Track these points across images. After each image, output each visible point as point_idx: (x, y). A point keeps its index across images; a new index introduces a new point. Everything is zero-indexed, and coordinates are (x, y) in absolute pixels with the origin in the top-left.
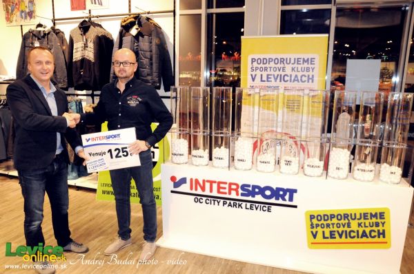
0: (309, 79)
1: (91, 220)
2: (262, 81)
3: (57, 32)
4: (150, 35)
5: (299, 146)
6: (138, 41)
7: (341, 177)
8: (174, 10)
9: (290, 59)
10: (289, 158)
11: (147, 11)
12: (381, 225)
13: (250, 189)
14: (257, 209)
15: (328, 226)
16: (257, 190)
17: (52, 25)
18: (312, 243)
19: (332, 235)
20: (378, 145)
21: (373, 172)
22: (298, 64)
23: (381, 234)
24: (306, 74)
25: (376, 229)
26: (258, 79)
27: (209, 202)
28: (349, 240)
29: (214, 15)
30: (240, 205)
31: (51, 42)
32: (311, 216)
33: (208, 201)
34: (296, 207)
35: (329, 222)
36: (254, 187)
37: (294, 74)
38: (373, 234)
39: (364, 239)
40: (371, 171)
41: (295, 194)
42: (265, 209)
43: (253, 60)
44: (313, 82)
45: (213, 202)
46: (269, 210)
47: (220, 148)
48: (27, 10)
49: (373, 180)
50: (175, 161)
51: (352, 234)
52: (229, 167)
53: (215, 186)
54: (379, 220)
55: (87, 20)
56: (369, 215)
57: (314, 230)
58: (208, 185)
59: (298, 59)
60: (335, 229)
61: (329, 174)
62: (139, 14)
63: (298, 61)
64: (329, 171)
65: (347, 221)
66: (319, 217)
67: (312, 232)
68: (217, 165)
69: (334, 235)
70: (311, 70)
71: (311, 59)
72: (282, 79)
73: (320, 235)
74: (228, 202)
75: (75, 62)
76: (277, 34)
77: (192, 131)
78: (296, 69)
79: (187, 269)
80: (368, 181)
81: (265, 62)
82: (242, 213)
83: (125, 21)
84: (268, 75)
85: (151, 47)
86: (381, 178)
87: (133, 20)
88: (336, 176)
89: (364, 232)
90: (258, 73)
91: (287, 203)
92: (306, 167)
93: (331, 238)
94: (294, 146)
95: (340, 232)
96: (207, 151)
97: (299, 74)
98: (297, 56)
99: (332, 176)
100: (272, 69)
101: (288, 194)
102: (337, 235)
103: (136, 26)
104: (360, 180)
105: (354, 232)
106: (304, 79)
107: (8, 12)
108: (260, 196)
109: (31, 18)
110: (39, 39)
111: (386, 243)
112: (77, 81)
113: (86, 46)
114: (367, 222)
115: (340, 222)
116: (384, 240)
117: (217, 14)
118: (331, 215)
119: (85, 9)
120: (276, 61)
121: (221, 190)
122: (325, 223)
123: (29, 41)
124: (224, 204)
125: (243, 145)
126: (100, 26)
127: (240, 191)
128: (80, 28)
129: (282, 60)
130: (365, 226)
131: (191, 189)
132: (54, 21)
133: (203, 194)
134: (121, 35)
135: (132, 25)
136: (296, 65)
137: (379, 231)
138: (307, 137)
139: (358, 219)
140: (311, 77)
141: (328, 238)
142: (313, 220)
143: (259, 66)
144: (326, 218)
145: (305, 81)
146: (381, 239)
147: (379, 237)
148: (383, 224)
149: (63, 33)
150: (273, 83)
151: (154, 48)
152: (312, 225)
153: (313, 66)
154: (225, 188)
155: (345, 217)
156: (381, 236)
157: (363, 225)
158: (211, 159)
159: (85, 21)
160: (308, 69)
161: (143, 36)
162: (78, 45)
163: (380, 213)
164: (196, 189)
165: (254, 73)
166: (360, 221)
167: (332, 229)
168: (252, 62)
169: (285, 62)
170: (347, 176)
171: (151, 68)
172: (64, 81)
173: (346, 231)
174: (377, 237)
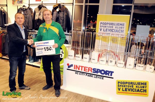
0: (122, 31)
1: (37, 78)
2: (104, 31)
3: (30, 9)
4: (63, 12)
5: (116, 56)
6: (59, 14)
7: (131, 68)
8: (73, 3)
9: (115, 23)
10: (111, 60)
11: (63, 3)
12: (145, 87)
13: (96, 70)
14: (98, 78)
15: (125, 86)
18: (118, 92)
19: (126, 90)
20: (146, 57)
21: (143, 67)
22: (118, 25)
23: (145, 91)
24: (121, 29)
25: (143, 89)
26: (102, 30)
28: (132, 92)
29: (88, 6)
30: (92, 76)
31: (28, 12)
32: (118, 82)
33: (80, 74)
34: (113, 78)
35: (125, 85)
36: (98, 70)
37: (116, 29)
39: (138, 92)
41: (113, 73)
42: (101, 78)
44: (123, 32)
45: (82, 74)
46: (103, 79)
47: (86, 54)
48: (20, 1)
49: (143, 70)
50: (69, 58)
51: (134, 90)
52: (89, 62)
53: (83, 68)
54: (144, 86)
55: (41, 5)
56: (140, 83)
57: (119, 87)
58: (80, 68)
60: (127, 88)
61: (126, 67)
62: (60, 4)
63: (118, 24)
64: (126, 66)
65: (132, 85)
66: (121, 83)
67: (118, 88)
68: (84, 61)
71: (123, 24)
72: (112, 30)
73: (121, 90)
74: (88, 74)
75: (36, 20)
76: (111, 14)
77: (76, 48)
78: (117, 27)
79: (70, 98)
80: (141, 70)
81: (105, 24)
82: (93, 79)
83: (55, 6)
84: (106, 29)
85: (63, 16)
86: (146, 70)
88: (129, 68)
89: (138, 89)
90: (103, 28)
91: (110, 76)
92: (118, 63)
93: (126, 91)
94: (114, 56)
95: (129, 89)
96: (81, 55)
97: (118, 29)
99: (128, 68)
100: (108, 27)
101: (110, 73)
102: (128, 90)
103: (59, 8)
104: (138, 70)
105: (134, 89)
106: (120, 31)
107: (13, 1)
108: (100, 73)
109: (21, 3)
110: (23, 11)
111: (146, 94)
112: (36, 27)
113: (40, 14)
114: (140, 86)
115: (129, 85)
116: (146, 93)
117: (89, 5)
118: (126, 82)
119: (41, 1)
120: (110, 24)
122: (124, 85)
123: (20, 11)
124: (86, 75)
125: (95, 54)
126: (46, 7)
127: (92, 71)
128: (38, 8)
129: (112, 24)
130: (139, 88)
131: (74, 69)
132: (29, 5)
133: (79, 71)
134: (53, 11)
136: (117, 26)
137: (144, 89)
138: (119, 53)
139: (136, 85)
140: (122, 30)
141: (124, 91)
143: (103, 25)
144: (124, 83)
145: (120, 32)
146: (145, 93)
147: (144, 92)
148: (146, 87)
149: (32, 9)
150: (108, 32)
151: (65, 16)
152: (118, 85)
153: (123, 27)
154: (87, 69)
155: (131, 83)
156: (145, 92)
157: (138, 87)
158: (82, 58)
159: (40, 5)
160: (121, 28)
161: (61, 12)
162: (37, 14)
163: (145, 83)
164: (76, 69)
165: (101, 28)
166: (137, 85)
167: (126, 88)
168: (101, 24)
169: (113, 24)
170: (133, 68)
171: (63, 24)
172: (31, 27)
173: (131, 89)
174: (143, 92)
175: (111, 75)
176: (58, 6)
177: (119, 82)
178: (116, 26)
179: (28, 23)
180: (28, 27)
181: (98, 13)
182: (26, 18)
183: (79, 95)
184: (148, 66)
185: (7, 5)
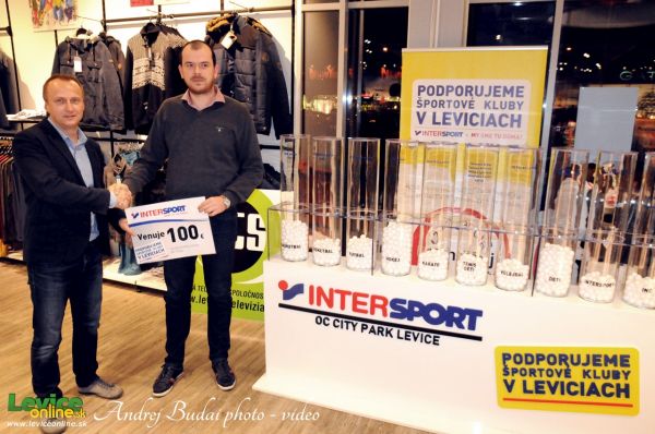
0: (513, 121)
2: (434, 123)
3: (109, 42)
4: (252, 48)
6: (234, 58)
7: (558, 293)
8: (294, 5)
9: (482, 87)
10: (470, 259)
11: (249, 7)
12: (622, 376)
13: (406, 306)
14: (415, 339)
15: (532, 372)
16: (416, 309)
17: (101, 29)
18: (505, 399)
19: (539, 388)
20: (622, 243)
21: (613, 287)
22: (495, 95)
23: (623, 391)
24: (509, 112)
25: (614, 382)
26: (428, 119)
27: (339, 324)
28: (567, 397)
29: (362, 12)
30: (388, 332)
31: (99, 57)
32: (504, 355)
33: (337, 324)
34: (479, 339)
35: (534, 366)
36: (413, 304)
37: (488, 113)
38: (608, 390)
39: (593, 398)
40: (610, 285)
41: (478, 319)
42: (428, 339)
43: (421, 89)
44: (519, 126)
46: (435, 342)
47: (359, 237)
48: (64, 6)
49: (612, 301)
50: (287, 257)
51: (573, 389)
52: (373, 269)
53: (349, 300)
54: (619, 368)
55: (154, 21)
56: (602, 359)
57: (509, 379)
58: (337, 298)
59: (496, 87)
60: (545, 378)
61: (538, 287)
62: (235, 14)
63: (495, 91)
64: (537, 281)
65: (564, 367)
66: (518, 358)
67: (505, 381)
68: (353, 266)
69: (543, 387)
70: (517, 106)
71: (518, 87)
72: (469, 120)
73: (518, 387)
74: (370, 325)
75: (137, 89)
76: (462, 46)
77: (314, 209)
78: (491, 105)
80: (604, 302)
81: (440, 92)
82: (392, 345)
83: (213, 25)
84: (445, 114)
85: (253, 67)
86: (626, 298)
88: (549, 292)
89: (593, 385)
90: (429, 110)
91: (466, 331)
92: (499, 274)
93: (537, 392)
95: (553, 384)
96: (339, 241)
97: (497, 113)
98: (495, 83)
99: (543, 290)
100: (452, 104)
101: (467, 317)
102: (546, 388)
103: (230, 34)
104: (589, 299)
105: (576, 384)
106: (504, 121)
107: (35, 8)
108: (421, 319)
109: (70, 18)
110: (80, 53)
111: (631, 406)
113: (152, 64)
114: (599, 371)
115: (553, 367)
116: (627, 401)
117: (367, 11)
118: (538, 355)
119: (152, 3)
120: (459, 90)
121: (359, 307)
122: (528, 367)
123: (67, 55)
124: (363, 329)
125: (397, 235)
126: (175, 32)
127: (390, 310)
128: (143, 35)
129: (469, 90)
130: (595, 377)
131: (311, 302)
132: (104, 23)
133: (330, 310)
135: (223, 30)
136: (491, 98)
137: (618, 385)
139: (584, 364)
140: (516, 118)
141: (531, 392)
142: (508, 363)
143: (431, 99)
144: (529, 359)
145: (506, 125)
146: (622, 399)
147: (618, 396)
148: (627, 374)
149: (118, 42)
150: (453, 128)
151: (259, 68)
152: (505, 369)
153: (519, 100)
154: (364, 304)
155: (561, 360)
156: (623, 394)
157: (591, 374)
158: (344, 253)
159: (150, 24)
160: (512, 105)
161: (241, 50)
162: (140, 63)
163: (622, 357)
164: (319, 304)
165: (421, 111)
166: (586, 368)
167: (538, 378)
168: (420, 92)
169: (473, 92)
170: (569, 291)
171: (254, 102)
172: (119, 120)
173: (562, 383)
174: (615, 396)
175: (472, 326)
176: (226, 22)
177: (506, 357)
178: (488, 99)
179: (105, 106)
180: (106, 124)
181: (405, 47)
182: (96, 81)
183: (336, 416)
184: (635, 279)
185: (9, 30)
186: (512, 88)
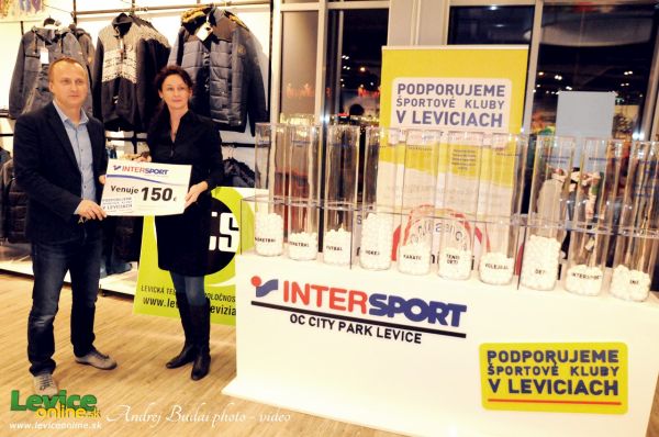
0: (493, 120)
1: (119, 347)
2: (414, 122)
3: (79, 34)
4: (229, 40)
5: (473, 231)
6: (210, 50)
7: (545, 287)
9: (463, 86)
10: (454, 252)
12: (610, 372)
13: (386, 302)
14: (396, 337)
15: (519, 370)
16: (397, 305)
17: (72, 22)
18: (491, 400)
19: (525, 388)
20: (609, 232)
21: (600, 280)
22: (476, 94)
23: (611, 388)
24: (489, 111)
25: (602, 379)
26: (409, 117)
27: (315, 322)
28: (554, 396)
29: (342, 14)
30: (367, 330)
31: (68, 49)
32: (489, 352)
33: (313, 322)
34: (463, 336)
35: (520, 364)
36: (393, 299)
37: (468, 112)
38: (597, 388)
39: (581, 396)
40: (597, 277)
41: (462, 314)
42: (410, 337)
43: (401, 87)
44: (500, 125)
46: (417, 340)
47: (337, 230)
49: (599, 294)
50: (260, 252)
51: (560, 387)
52: (351, 264)
53: (326, 296)
54: (607, 364)
55: (127, 14)
56: (590, 355)
58: (313, 294)
59: (476, 86)
60: (531, 376)
61: (523, 281)
62: (212, 5)
63: (476, 90)
64: (523, 275)
65: (551, 364)
66: (504, 355)
67: (490, 381)
68: (330, 260)
69: (529, 386)
70: (497, 105)
71: (499, 87)
72: (449, 119)
73: (503, 387)
74: (348, 323)
75: (107, 83)
76: (443, 44)
77: (290, 201)
78: (472, 103)
80: (591, 295)
81: (421, 90)
83: (188, 16)
84: (425, 113)
85: (229, 59)
86: (613, 291)
87: (202, 13)
88: (535, 286)
89: (581, 383)
90: (409, 109)
91: (449, 328)
92: (483, 267)
93: (524, 391)
94: (464, 231)
95: (539, 383)
96: (316, 235)
97: (478, 113)
98: (475, 82)
99: (529, 284)
100: (432, 102)
101: (451, 312)
102: (533, 387)
103: (207, 25)
104: (576, 292)
105: (563, 383)
106: (485, 120)
108: (402, 315)
109: (37, 9)
110: (47, 43)
111: (619, 404)
112: (108, 115)
113: (123, 56)
114: (587, 367)
115: (540, 365)
116: (615, 399)
117: (347, 12)
118: (524, 352)
120: (440, 89)
121: (337, 303)
122: (514, 365)
123: (32, 46)
124: (340, 327)
126: (149, 25)
127: (369, 306)
128: (115, 26)
129: (449, 89)
130: (583, 374)
131: (286, 299)
132: (75, 15)
134: (182, 40)
135: (200, 21)
136: (472, 97)
137: (607, 382)
138: (486, 216)
139: (572, 361)
140: (497, 117)
141: (517, 392)
142: (493, 360)
143: (411, 97)
144: (515, 356)
145: (487, 124)
146: (611, 397)
147: (607, 393)
148: (615, 370)
149: (89, 35)
150: (433, 126)
151: (235, 61)
152: (490, 368)
153: (501, 99)
154: (343, 300)
155: (548, 357)
156: (611, 392)
157: (579, 371)
158: (320, 249)
159: (123, 15)
160: (492, 104)
161: (217, 42)
162: (111, 56)
163: (610, 352)
164: (294, 300)
165: (401, 109)
166: (574, 365)
167: (525, 377)
168: (400, 90)
169: (454, 91)
170: (555, 285)
171: (230, 96)
173: (549, 381)
174: (603, 394)
175: (456, 322)
177: (491, 355)
178: (469, 98)
181: (385, 44)
183: (311, 420)
184: (622, 272)
186: (493, 87)
